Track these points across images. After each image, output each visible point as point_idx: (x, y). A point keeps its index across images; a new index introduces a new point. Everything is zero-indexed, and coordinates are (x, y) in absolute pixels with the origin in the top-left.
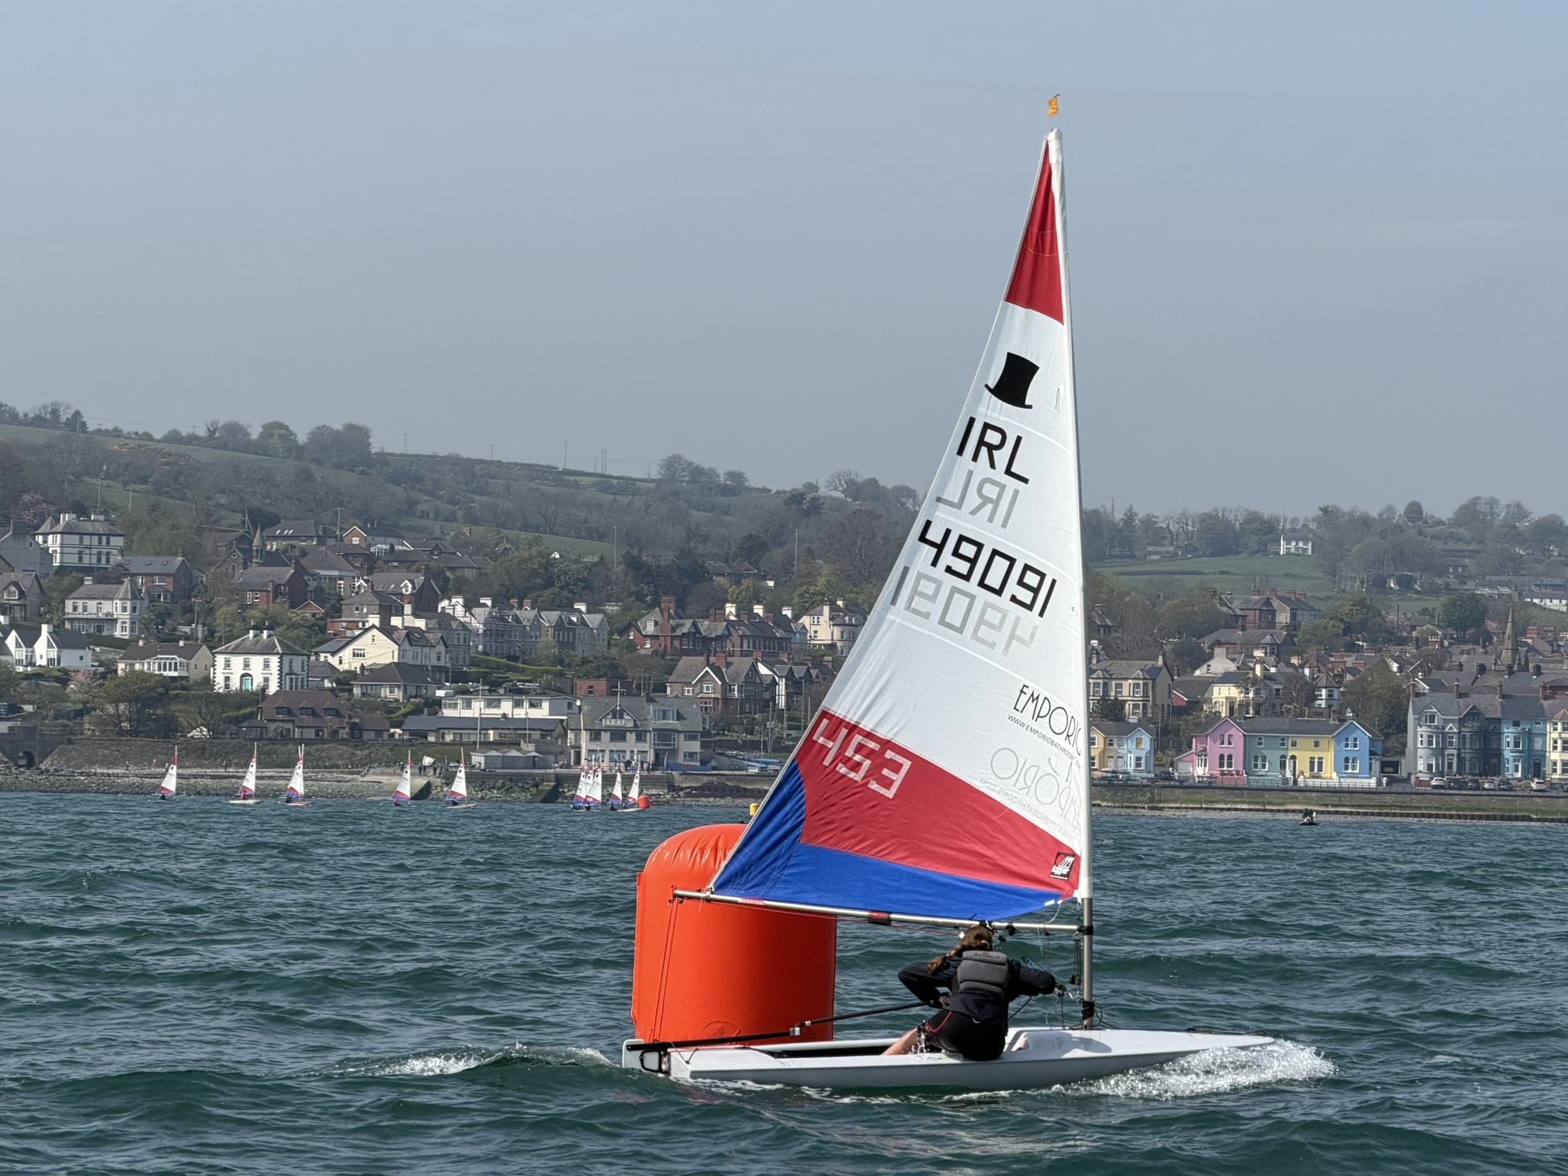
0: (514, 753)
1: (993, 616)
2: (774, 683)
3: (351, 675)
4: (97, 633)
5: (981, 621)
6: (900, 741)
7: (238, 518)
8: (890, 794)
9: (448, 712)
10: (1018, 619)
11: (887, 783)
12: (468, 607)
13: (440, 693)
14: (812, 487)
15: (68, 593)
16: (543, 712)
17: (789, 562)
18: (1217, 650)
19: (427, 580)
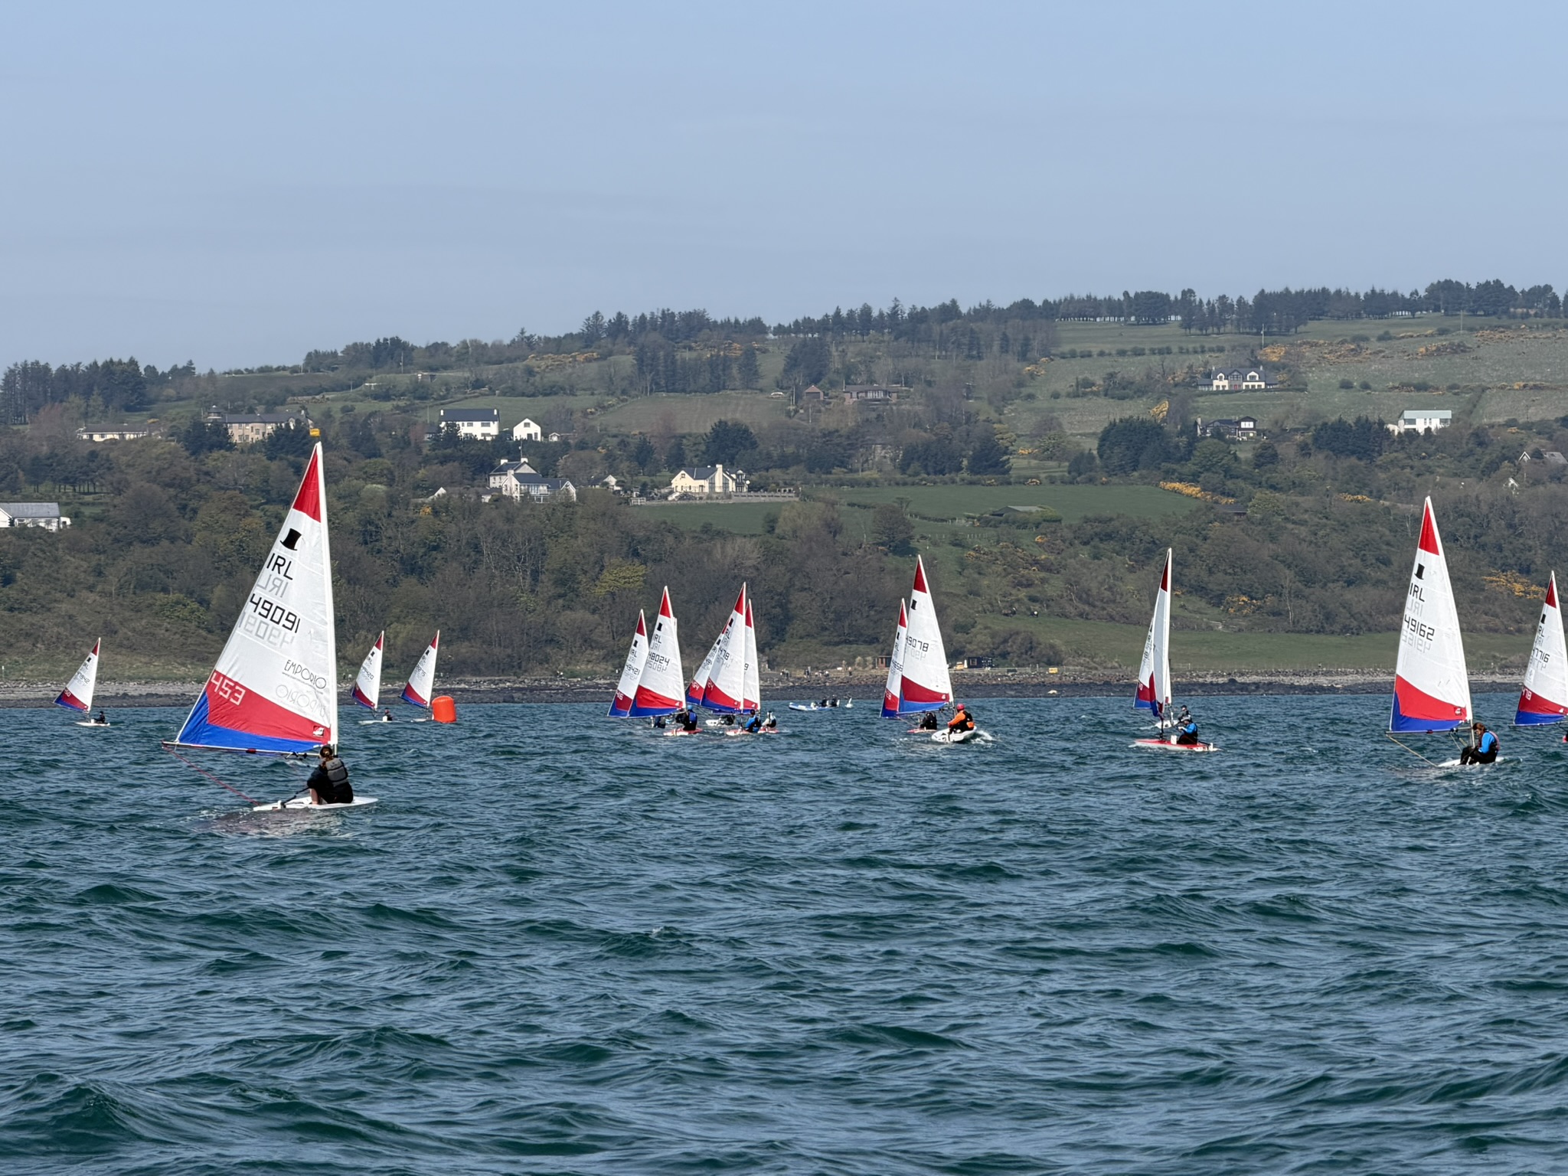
1: (275, 632)
5: (271, 635)
6: (241, 683)
8: (238, 703)
10: (286, 634)
11: (237, 699)
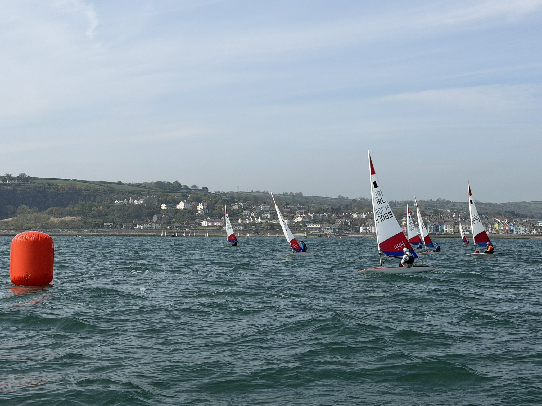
0: (316, 231)
2: (348, 222)
3: (296, 222)
4: (266, 218)
7: (284, 204)
9: (308, 227)
12: (311, 214)
13: (307, 224)
14: (357, 199)
15: (262, 213)
16: (319, 226)
17: (351, 207)
18: (404, 217)
19: (306, 211)
